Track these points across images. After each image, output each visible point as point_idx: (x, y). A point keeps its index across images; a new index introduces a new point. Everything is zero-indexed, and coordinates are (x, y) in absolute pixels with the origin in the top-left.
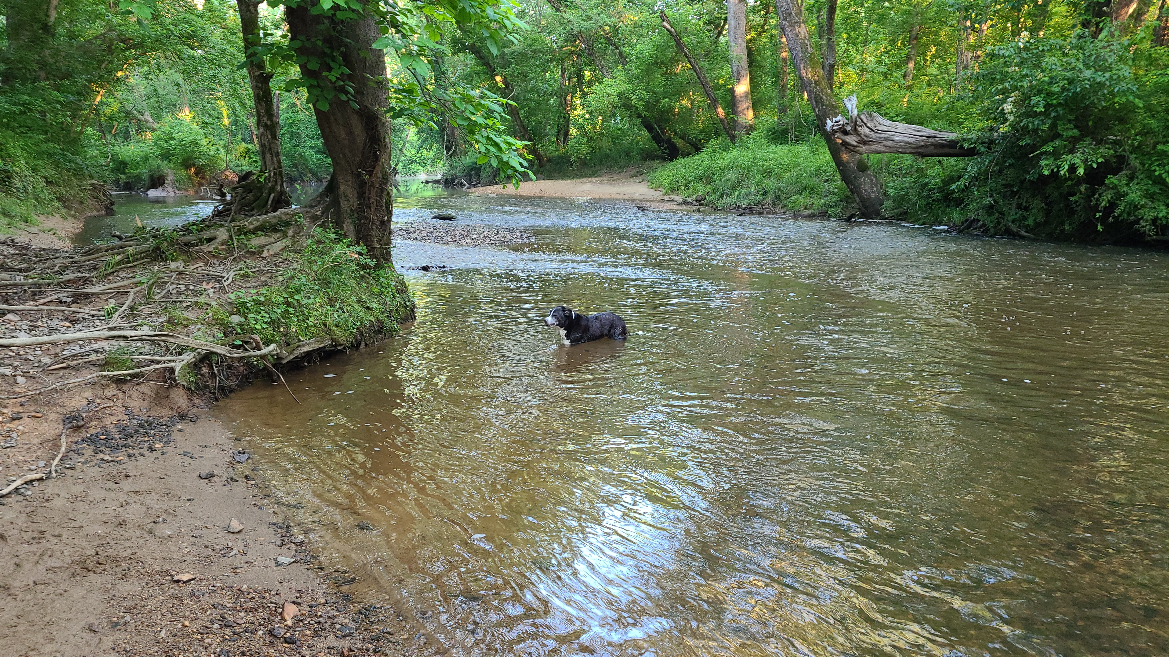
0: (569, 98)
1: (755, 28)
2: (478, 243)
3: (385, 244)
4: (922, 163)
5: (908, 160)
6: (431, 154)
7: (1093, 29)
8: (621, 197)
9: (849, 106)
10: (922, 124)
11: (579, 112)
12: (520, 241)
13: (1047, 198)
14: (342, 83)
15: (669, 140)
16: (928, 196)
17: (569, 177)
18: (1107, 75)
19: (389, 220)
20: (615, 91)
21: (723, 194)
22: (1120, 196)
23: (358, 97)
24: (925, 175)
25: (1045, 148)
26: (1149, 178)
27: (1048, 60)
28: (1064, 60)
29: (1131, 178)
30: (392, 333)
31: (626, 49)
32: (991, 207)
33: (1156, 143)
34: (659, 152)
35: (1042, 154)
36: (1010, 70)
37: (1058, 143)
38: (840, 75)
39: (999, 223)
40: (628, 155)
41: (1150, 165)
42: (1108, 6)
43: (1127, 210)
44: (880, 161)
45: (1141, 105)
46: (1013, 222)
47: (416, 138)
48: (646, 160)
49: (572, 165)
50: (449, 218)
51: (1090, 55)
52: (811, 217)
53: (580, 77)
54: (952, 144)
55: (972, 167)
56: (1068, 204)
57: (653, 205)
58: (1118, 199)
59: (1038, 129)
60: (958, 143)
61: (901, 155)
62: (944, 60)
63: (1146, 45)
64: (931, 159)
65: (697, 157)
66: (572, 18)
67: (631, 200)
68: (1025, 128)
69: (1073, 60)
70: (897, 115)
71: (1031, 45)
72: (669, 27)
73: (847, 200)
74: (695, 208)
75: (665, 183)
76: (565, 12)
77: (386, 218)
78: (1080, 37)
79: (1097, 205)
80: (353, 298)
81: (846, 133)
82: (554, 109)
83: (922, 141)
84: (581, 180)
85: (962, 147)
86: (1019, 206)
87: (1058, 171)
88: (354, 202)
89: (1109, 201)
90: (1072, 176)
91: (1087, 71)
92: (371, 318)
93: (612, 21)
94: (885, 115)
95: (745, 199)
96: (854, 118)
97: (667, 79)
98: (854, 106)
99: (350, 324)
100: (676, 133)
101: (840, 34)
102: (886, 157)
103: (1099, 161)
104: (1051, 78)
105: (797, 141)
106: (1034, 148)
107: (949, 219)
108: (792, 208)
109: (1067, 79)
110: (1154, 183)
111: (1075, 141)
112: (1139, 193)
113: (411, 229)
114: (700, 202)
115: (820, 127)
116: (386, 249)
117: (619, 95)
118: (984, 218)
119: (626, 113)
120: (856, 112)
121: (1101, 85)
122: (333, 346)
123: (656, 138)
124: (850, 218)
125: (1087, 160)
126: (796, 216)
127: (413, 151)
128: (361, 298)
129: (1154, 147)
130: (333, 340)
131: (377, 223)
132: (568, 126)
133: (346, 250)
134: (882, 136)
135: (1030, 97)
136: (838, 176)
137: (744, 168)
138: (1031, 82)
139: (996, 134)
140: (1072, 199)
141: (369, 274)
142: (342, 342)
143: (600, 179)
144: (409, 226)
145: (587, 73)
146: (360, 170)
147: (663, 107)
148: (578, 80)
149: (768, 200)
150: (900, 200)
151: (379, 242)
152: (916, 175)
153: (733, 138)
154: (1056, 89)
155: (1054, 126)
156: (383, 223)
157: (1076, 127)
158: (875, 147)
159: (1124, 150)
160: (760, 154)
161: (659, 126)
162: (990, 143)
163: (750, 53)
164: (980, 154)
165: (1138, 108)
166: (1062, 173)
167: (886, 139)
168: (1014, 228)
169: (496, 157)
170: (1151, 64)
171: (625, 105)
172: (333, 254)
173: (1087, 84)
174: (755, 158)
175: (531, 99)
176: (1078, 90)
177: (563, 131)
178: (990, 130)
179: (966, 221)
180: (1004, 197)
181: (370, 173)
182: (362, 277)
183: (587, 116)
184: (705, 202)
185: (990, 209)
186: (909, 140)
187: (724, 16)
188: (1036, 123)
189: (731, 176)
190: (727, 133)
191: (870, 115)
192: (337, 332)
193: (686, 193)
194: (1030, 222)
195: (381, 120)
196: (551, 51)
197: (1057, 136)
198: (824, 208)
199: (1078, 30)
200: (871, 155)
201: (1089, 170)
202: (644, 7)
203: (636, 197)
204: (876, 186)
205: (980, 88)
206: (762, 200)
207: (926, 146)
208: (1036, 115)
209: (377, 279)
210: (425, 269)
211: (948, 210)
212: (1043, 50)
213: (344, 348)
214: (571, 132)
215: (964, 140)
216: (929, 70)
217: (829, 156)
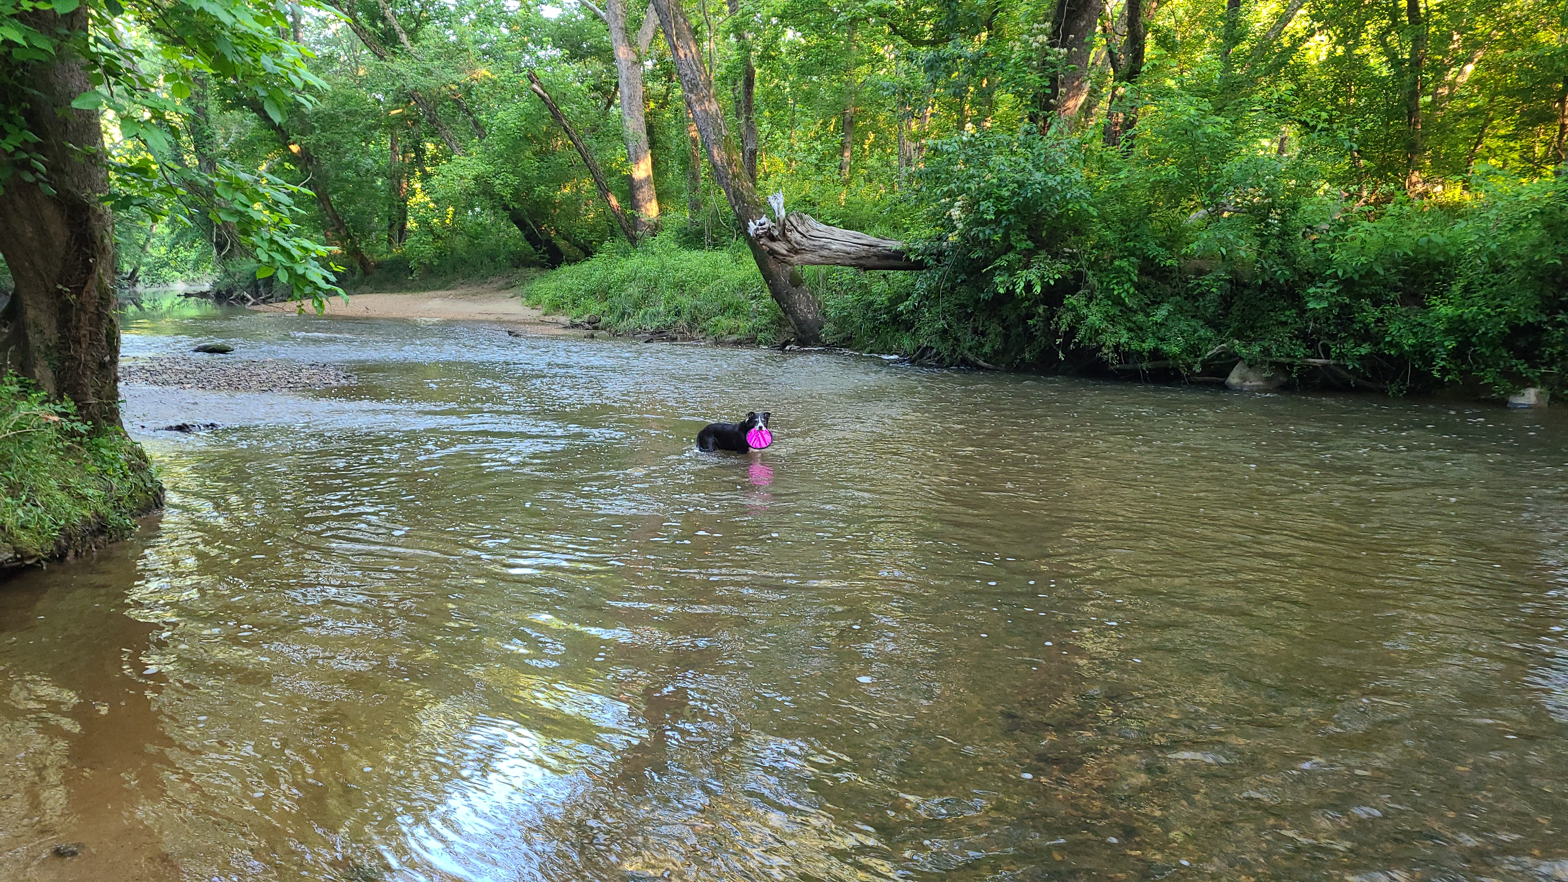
0: (404, 181)
1: (655, 98)
2: (269, 387)
3: (108, 398)
4: (865, 278)
5: (848, 274)
6: (193, 255)
7: (1041, 123)
8: (484, 317)
9: (774, 205)
10: (862, 228)
11: (420, 198)
12: (335, 384)
13: (1004, 321)
14: (25, 156)
15: (549, 241)
16: (875, 319)
17: (408, 290)
18: (1058, 178)
19: (114, 362)
20: (470, 174)
21: (623, 314)
22: (1080, 319)
23: (55, 177)
24: (869, 293)
25: (998, 262)
26: (1108, 297)
27: (996, 159)
28: (1013, 159)
29: (1090, 299)
30: (122, 532)
31: (483, 117)
32: (945, 331)
33: (1114, 258)
34: (536, 257)
35: (995, 268)
36: (956, 168)
37: (1011, 256)
38: (764, 163)
39: (954, 350)
40: (493, 260)
41: (1108, 283)
42: (1055, 98)
43: (1088, 335)
44: (815, 274)
45: (1095, 214)
46: (970, 349)
47: (167, 231)
48: (518, 267)
49: (412, 272)
50: (223, 351)
51: (1040, 155)
52: (737, 343)
53: (420, 152)
54: (897, 255)
55: (921, 283)
56: (1027, 329)
57: (529, 328)
58: (1078, 322)
59: (989, 240)
60: (903, 253)
61: (840, 267)
62: (884, 151)
63: (1098, 143)
64: (875, 273)
65: (586, 265)
66: (403, 70)
67: (499, 322)
68: (975, 238)
69: (1022, 160)
70: (833, 218)
71: (976, 139)
72: (541, 92)
73: (779, 322)
74: (586, 332)
75: (546, 298)
76: (392, 61)
77: (107, 358)
78: (1028, 133)
79: (1057, 330)
80: (53, 482)
81: (773, 239)
82: (383, 195)
83: (862, 251)
84: (426, 294)
85: (908, 258)
86: (975, 331)
87: (1014, 289)
88: (52, 333)
89: (1069, 325)
90: (1029, 296)
91: (1037, 173)
92: (85, 512)
93: (464, 78)
94: (817, 216)
95: (652, 320)
96: (781, 220)
97: (543, 160)
98: (781, 205)
99: (48, 524)
100: (557, 232)
101: (761, 113)
102: (823, 269)
103: (1056, 277)
104: (1000, 180)
105: (715, 246)
106: (987, 261)
107: (899, 347)
108: (713, 333)
109: (1017, 182)
110: (1114, 303)
111: (1029, 254)
112: (1099, 315)
113: (158, 368)
114: (594, 324)
115: (743, 230)
116: (108, 404)
117: (475, 179)
118: (938, 346)
119: (487, 203)
120: (783, 213)
121: (1053, 190)
122: (18, 560)
123: (531, 237)
124: (785, 345)
125: (1043, 277)
126: (718, 342)
127: (163, 250)
128: (66, 481)
129: (1112, 263)
130: (17, 550)
131: (93, 366)
132: (405, 219)
133: (37, 409)
134: (816, 243)
135: (978, 202)
136: (767, 292)
137: (650, 280)
138: (979, 184)
139: (945, 244)
140: (1030, 322)
141: (81, 444)
142: (33, 552)
143: (453, 292)
144: (156, 364)
145: (430, 146)
146: (60, 287)
147: (539, 196)
148: (417, 155)
149: (682, 322)
150: (843, 322)
151: (98, 394)
152: (859, 291)
153: (633, 240)
154: (1005, 193)
155: (1006, 237)
156: (102, 366)
157: (1030, 238)
158: (808, 257)
159: (1081, 266)
160: (669, 262)
161: (534, 223)
162: (939, 255)
163: (650, 130)
164: (929, 268)
165: (1093, 217)
166: (1018, 291)
167: (822, 247)
168: (971, 357)
169: (286, 268)
170: (1103, 167)
171: (484, 193)
172: (16, 417)
173: (1037, 188)
174: (663, 267)
175: (347, 181)
176: (1029, 195)
177: (397, 226)
178: (938, 240)
179: (919, 348)
180: (959, 320)
181: (78, 291)
182: (69, 449)
183: (432, 205)
184: (600, 325)
185: (944, 334)
186: (848, 249)
187: (614, 81)
188: (987, 232)
189: (634, 290)
190: (626, 233)
191: (801, 218)
192: (25, 537)
193: (574, 313)
194: (987, 349)
195: (95, 211)
196: (375, 115)
197: (1010, 248)
198: (753, 333)
199: (1025, 125)
200: (805, 267)
201: (1046, 286)
202: (506, 63)
203: (506, 318)
204: (813, 305)
205: (924, 189)
206: (675, 322)
207: (869, 257)
208: (985, 223)
209: (94, 450)
210: (182, 428)
211: (898, 335)
212: (990, 147)
213: (38, 562)
214: (408, 225)
215: (910, 250)
216: (870, 162)
217: (755, 267)
